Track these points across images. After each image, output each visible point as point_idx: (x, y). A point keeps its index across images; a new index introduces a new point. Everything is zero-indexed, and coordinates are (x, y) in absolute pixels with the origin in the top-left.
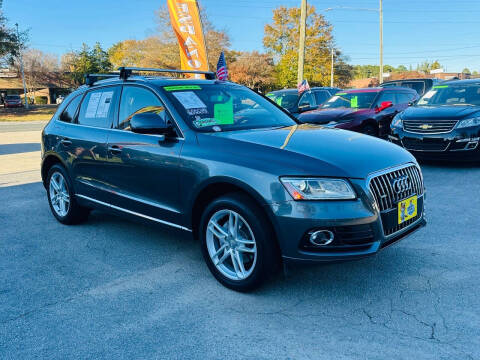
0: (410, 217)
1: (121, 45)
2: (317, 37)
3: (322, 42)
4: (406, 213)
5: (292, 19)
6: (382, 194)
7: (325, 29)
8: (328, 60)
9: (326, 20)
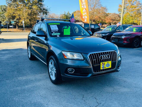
0: (107, 68)
1: (75, 12)
2: (137, 8)
3: (139, 10)
4: (105, 66)
5: (128, 3)
6: (94, 59)
7: (140, 5)
8: (140, 16)
9: (141, 3)
